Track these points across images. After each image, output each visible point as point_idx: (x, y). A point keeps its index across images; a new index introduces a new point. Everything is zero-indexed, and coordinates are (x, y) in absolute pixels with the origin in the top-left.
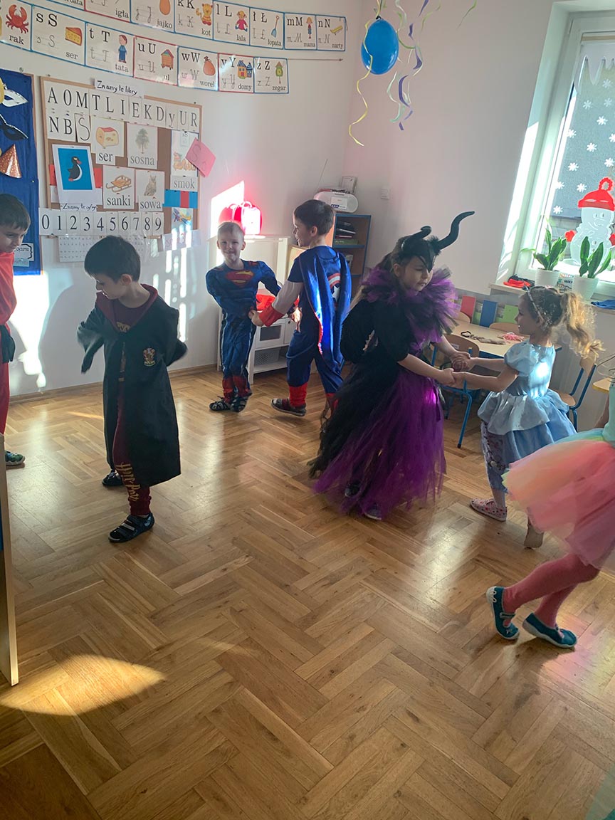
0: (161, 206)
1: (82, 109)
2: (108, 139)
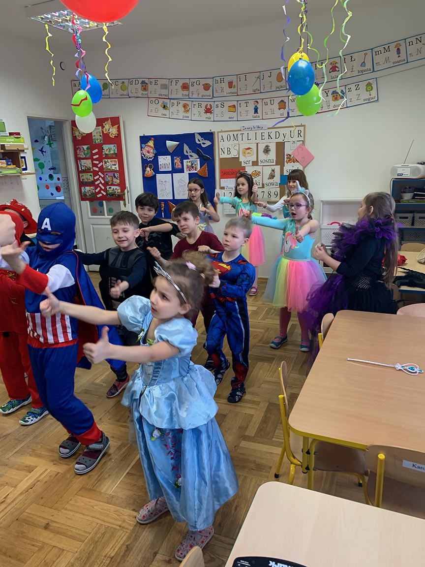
0: (278, 184)
1: (236, 142)
2: (248, 153)
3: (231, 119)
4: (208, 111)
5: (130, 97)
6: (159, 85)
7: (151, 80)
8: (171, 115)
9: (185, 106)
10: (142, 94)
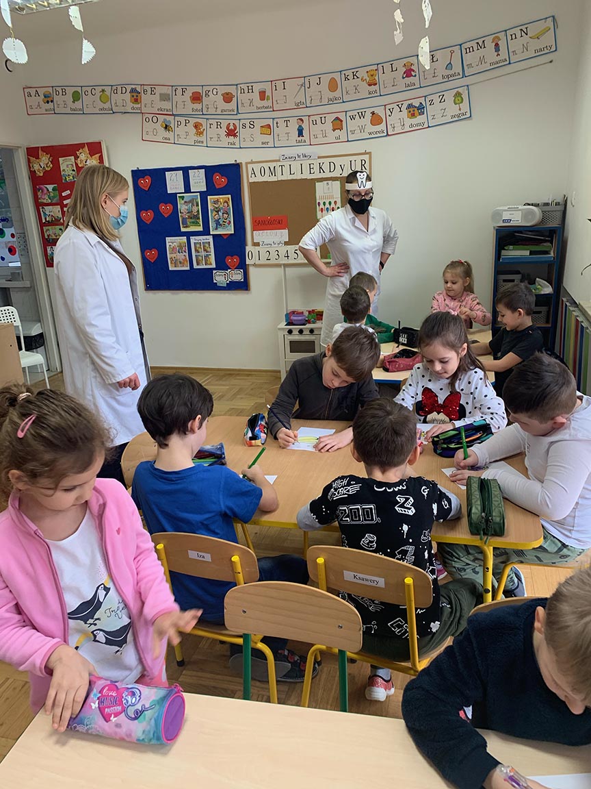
1: (273, 178)
3: (265, 145)
4: (231, 133)
5: (114, 113)
6: (158, 94)
7: (145, 87)
8: (176, 139)
9: (196, 126)
10: (133, 108)
